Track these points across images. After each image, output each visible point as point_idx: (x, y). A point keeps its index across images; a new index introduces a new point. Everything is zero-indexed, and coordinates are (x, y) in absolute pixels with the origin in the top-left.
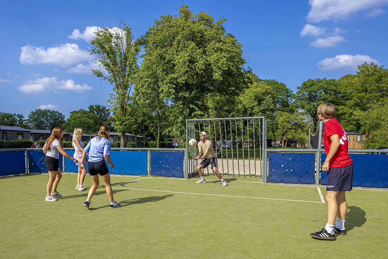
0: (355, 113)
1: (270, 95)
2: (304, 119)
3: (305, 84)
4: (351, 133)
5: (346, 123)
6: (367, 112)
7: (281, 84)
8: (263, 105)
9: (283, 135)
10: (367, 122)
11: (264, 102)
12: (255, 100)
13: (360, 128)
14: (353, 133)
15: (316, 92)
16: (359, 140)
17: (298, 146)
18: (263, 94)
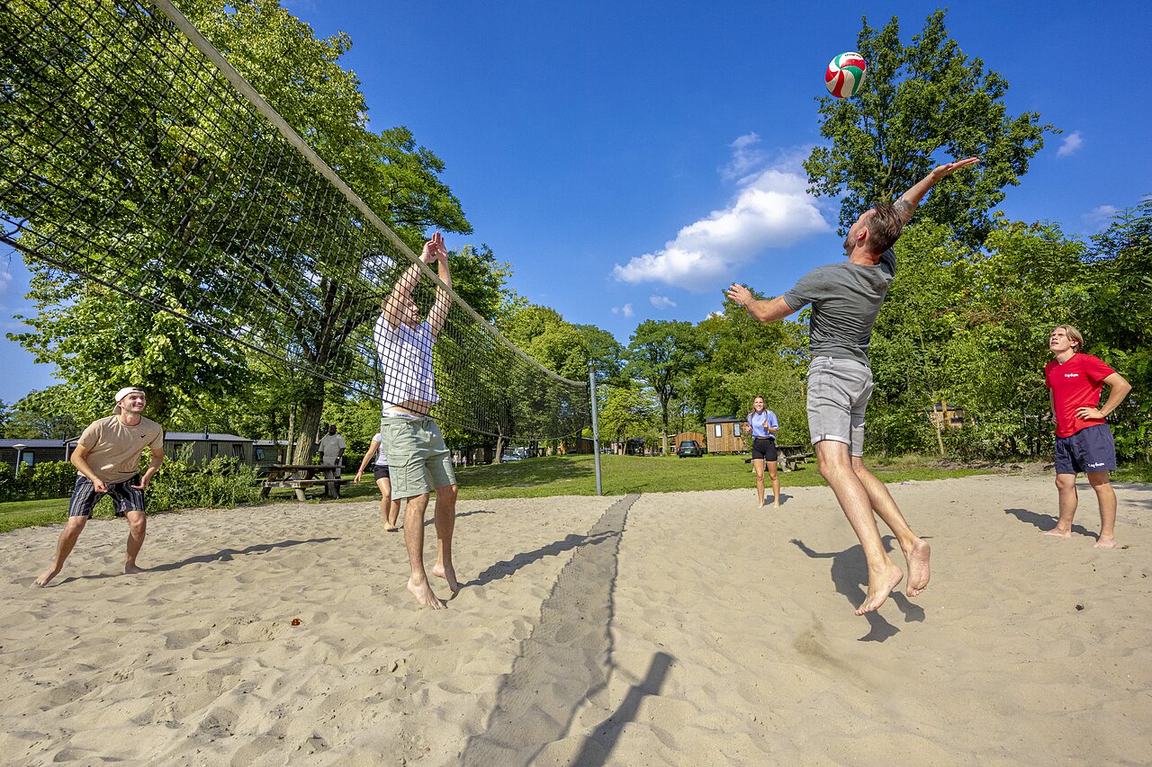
0: (726, 377)
1: (579, 348)
2: (653, 403)
3: (641, 329)
4: (724, 420)
5: (715, 403)
6: (746, 374)
7: (606, 333)
8: (565, 368)
9: (619, 432)
10: (748, 393)
11: (568, 361)
12: (550, 356)
13: (738, 409)
14: (727, 419)
15: (660, 343)
16: (738, 433)
17: (646, 452)
18: (565, 346)
